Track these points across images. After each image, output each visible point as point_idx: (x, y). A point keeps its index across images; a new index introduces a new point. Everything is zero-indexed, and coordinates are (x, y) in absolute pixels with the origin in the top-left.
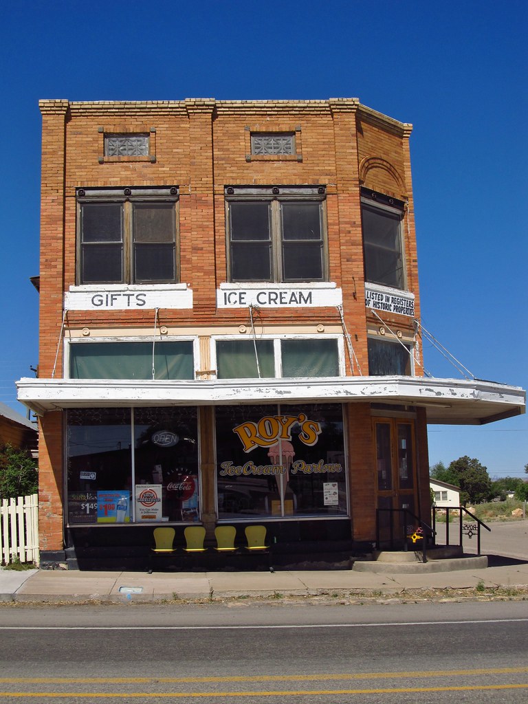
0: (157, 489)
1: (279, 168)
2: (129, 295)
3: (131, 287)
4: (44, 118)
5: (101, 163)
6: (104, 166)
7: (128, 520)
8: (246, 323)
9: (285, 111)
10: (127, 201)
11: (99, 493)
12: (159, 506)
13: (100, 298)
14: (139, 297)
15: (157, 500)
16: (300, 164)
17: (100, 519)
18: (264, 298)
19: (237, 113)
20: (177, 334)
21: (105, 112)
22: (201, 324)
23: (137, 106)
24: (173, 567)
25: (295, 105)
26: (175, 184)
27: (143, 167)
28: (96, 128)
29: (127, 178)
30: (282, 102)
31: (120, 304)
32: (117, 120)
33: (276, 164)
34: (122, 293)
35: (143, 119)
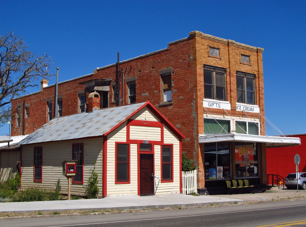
0: (222, 168)
1: (247, 67)
2: (217, 104)
3: (218, 101)
4: (196, 37)
5: (209, 57)
6: (210, 58)
7: (216, 178)
8: (241, 116)
9: (248, 49)
10: (214, 71)
11: (209, 169)
12: (222, 173)
13: (210, 104)
14: (219, 105)
15: (221, 172)
16: (251, 67)
17: (210, 178)
18: (245, 109)
19: (238, 47)
20: (227, 118)
21: (209, 39)
22: (232, 115)
23: (217, 39)
24: (229, 193)
25: (250, 47)
26: (226, 68)
27: (218, 60)
28: (207, 44)
29: (215, 64)
30: (248, 46)
31: (215, 107)
32: (212, 42)
33: (246, 66)
34: (215, 103)
35: (218, 43)
